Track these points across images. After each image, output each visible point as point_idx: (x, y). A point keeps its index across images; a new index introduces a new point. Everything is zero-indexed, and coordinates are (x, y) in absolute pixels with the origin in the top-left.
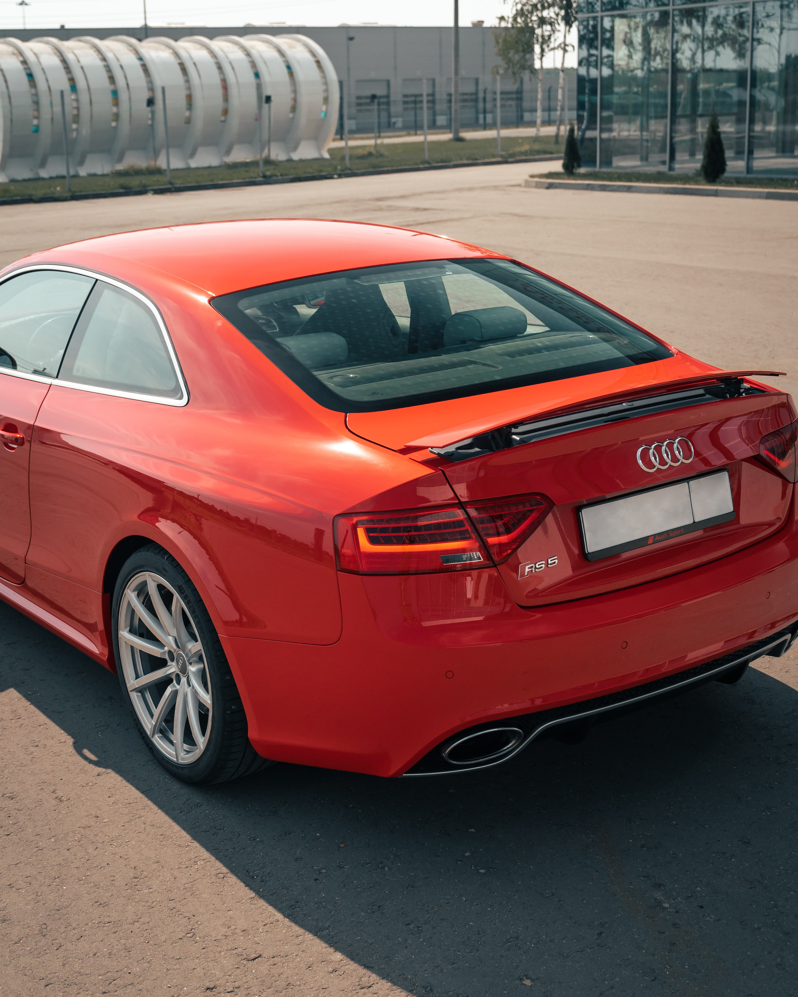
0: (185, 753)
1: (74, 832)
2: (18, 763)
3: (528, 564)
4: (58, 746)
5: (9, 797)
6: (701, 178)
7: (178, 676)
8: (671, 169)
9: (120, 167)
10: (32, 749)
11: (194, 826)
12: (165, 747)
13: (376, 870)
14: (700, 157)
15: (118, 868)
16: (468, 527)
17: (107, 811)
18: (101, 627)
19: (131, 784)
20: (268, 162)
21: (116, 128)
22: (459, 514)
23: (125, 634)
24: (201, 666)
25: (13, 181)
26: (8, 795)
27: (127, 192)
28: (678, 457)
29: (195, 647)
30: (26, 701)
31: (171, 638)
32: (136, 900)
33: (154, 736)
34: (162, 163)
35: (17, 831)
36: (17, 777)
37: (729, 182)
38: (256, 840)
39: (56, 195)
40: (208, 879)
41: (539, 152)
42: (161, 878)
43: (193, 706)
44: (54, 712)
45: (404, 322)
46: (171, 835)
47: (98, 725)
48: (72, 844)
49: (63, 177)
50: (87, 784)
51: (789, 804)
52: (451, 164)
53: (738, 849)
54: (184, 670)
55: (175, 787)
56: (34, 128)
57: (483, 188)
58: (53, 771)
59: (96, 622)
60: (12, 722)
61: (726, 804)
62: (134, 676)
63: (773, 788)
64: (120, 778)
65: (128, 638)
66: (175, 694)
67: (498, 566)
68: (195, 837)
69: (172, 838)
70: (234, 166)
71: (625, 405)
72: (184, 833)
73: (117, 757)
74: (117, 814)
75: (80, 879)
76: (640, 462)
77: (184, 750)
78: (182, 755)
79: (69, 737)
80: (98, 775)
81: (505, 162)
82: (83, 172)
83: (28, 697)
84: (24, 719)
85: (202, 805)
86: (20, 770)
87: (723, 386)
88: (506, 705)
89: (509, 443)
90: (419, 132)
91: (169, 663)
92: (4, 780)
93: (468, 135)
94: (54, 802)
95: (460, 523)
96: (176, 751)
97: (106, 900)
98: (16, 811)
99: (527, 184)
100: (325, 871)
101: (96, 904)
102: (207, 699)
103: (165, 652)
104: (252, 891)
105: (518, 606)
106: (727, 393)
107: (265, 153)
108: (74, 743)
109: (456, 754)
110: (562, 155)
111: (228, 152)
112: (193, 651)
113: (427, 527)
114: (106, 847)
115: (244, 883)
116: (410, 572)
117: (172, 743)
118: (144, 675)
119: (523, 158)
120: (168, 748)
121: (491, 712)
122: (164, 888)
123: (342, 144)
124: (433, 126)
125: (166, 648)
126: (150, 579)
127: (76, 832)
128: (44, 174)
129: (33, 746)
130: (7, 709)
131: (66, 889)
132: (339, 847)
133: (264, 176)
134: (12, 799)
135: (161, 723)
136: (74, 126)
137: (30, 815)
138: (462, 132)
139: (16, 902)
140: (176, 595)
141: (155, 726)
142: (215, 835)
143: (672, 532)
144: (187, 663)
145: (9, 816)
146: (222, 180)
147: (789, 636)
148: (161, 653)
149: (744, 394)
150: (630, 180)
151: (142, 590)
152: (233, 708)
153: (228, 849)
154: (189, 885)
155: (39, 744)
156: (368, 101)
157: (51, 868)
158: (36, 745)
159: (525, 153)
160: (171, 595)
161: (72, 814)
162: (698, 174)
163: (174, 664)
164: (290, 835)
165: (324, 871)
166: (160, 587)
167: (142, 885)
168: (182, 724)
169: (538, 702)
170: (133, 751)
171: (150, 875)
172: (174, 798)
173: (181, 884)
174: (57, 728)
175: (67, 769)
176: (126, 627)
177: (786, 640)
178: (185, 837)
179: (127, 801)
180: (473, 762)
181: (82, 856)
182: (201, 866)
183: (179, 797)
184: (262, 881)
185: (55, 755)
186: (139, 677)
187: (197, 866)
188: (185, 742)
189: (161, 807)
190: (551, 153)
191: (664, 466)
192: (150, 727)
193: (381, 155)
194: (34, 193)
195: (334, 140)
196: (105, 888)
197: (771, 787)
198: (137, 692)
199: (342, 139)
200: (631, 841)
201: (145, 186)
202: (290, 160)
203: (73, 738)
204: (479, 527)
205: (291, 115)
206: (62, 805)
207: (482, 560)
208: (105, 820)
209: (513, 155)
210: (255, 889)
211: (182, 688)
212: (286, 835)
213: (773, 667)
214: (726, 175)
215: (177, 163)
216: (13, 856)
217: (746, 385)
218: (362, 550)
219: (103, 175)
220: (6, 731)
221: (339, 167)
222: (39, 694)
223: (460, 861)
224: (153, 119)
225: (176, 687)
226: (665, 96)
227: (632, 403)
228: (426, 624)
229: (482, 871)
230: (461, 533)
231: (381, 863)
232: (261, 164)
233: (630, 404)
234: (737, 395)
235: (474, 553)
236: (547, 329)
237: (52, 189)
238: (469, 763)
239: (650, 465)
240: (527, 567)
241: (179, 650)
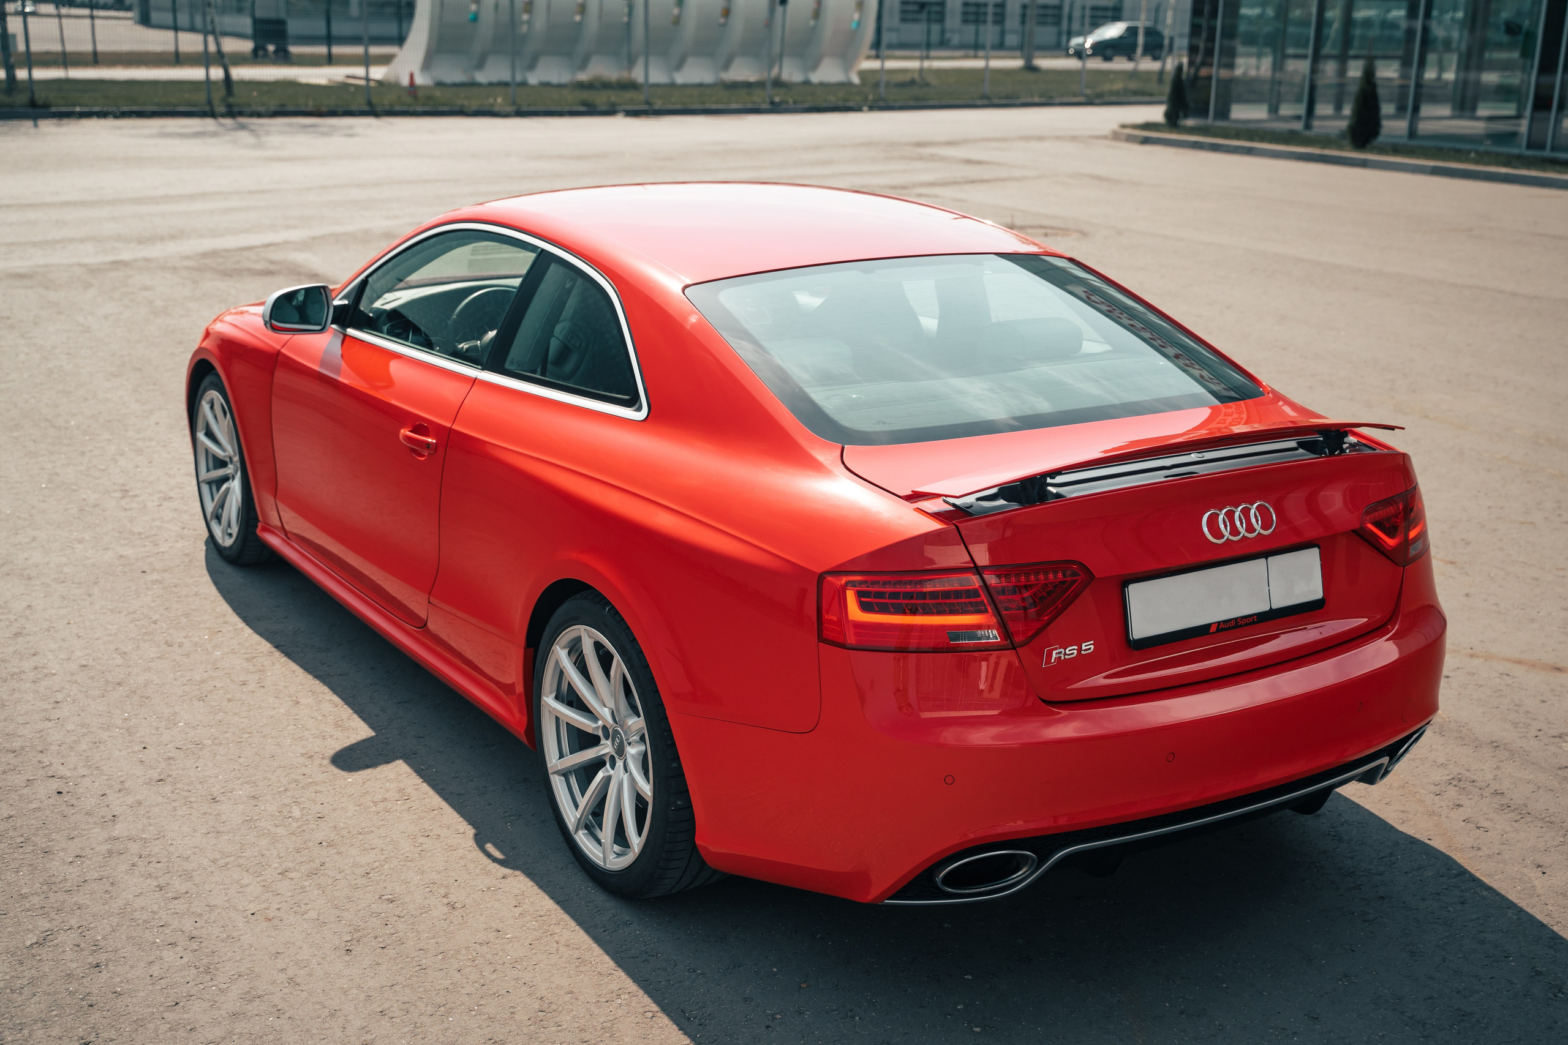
0: (615, 856)
1: (467, 948)
2: (402, 857)
3: (1056, 649)
4: (455, 837)
5: (388, 900)
6: (1346, 142)
7: (612, 759)
8: (1308, 126)
9: (583, 76)
10: (422, 840)
11: (620, 950)
12: (590, 846)
13: (845, 1019)
14: (1347, 111)
15: (520, 998)
16: (984, 597)
17: (512, 924)
18: (520, 688)
19: (544, 891)
20: (778, 83)
21: (581, 23)
22: (974, 581)
23: (549, 701)
24: (643, 748)
25: (440, 84)
26: (386, 897)
27: (590, 110)
28: (1255, 526)
29: (636, 723)
30: (418, 777)
31: (606, 710)
32: (541, 1040)
33: (578, 833)
34: (638, 74)
35: (396, 944)
36: (399, 875)
37: (1382, 150)
38: (696, 972)
39: (497, 109)
40: (633, 1017)
41: (1135, 93)
42: (574, 1013)
43: (629, 798)
44: (452, 793)
45: (930, 323)
46: (590, 960)
47: (507, 814)
48: (464, 963)
49: (506, 84)
50: (489, 888)
51: (1374, 973)
52: (1019, 101)
53: (1302, 1025)
54: (621, 751)
55: (599, 898)
56: (471, 16)
57: (1058, 138)
58: (446, 869)
59: (514, 683)
60: (398, 804)
61: (1293, 967)
62: (558, 756)
63: (1354, 951)
64: (531, 883)
65: (553, 707)
66: (608, 780)
67: (1017, 649)
68: (620, 963)
69: (591, 963)
70: (734, 86)
71: (1194, 457)
72: (606, 958)
73: (529, 856)
74: (525, 928)
75: (472, 1009)
76: (1205, 530)
77: (614, 852)
78: (611, 858)
79: (470, 827)
80: (504, 878)
81: (1089, 103)
82: (533, 79)
83: (419, 772)
84: (413, 801)
85: (631, 924)
86: (403, 866)
87: (1322, 439)
88: (1020, 823)
89: (1044, 496)
90: (981, 53)
91: (603, 741)
92: (383, 877)
93: (1044, 63)
94: (445, 909)
95: (973, 593)
96: (604, 853)
97: (503, 1038)
98: (396, 918)
99: (1116, 136)
100: (780, 1017)
101: (489, 1042)
102: (647, 789)
103: (599, 727)
104: (686, 1036)
105: (1040, 701)
106: (1325, 448)
107: (775, 72)
108: (476, 835)
109: (953, 879)
110: (1165, 98)
111: (726, 66)
112: (634, 728)
113: (934, 595)
114: (508, 970)
115: (678, 1025)
116: (909, 650)
117: (599, 842)
118: (570, 754)
119: (1114, 99)
120: (595, 848)
121: (999, 830)
122: (576, 1026)
123: (875, 64)
124: (1000, 46)
125: (600, 723)
126: (586, 634)
127: (471, 949)
128: (481, 77)
129: (423, 836)
130: (392, 786)
131: (452, 1021)
132: (800, 987)
133: (772, 103)
134: (392, 902)
135: (587, 816)
136: (525, 17)
137: (412, 924)
138: (1037, 57)
139: (388, 1034)
140: (617, 657)
141: (579, 820)
142: (646, 962)
143: (1241, 620)
144: (625, 743)
145: (386, 924)
146: (716, 103)
147: (1385, 760)
148: (594, 729)
149: (1348, 451)
150: (1251, 138)
151: (575, 648)
152: (679, 803)
153: (660, 982)
154: (609, 1024)
155: (431, 834)
156: (915, 8)
157: (435, 993)
158: (427, 835)
159: (1117, 93)
160: (611, 657)
161: (466, 925)
162: (1342, 135)
163: (609, 742)
164: (740, 968)
165: (778, 1016)
166: (598, 646)
167: (550, 1020)
168: (613, 819)
169: (1062, 821)
170: (550, 849)
171: (560, 1008)
172: (597, 912)
173: (598, 1022)
174: (455, 814)
175: (464, 868)
176: (551, 693)
177: (1381, 765)
178: (608, 963)
179: (538, 913)
180: (972, 891)
181: (476, 980)
182: (624, 1002)
183: (603, 912)
184: (700, 1025)
185: (450, 849)
186: (563, 757)
187: (620, 1000)
188: (616, 842)
189: (580, 923)
190: (1151, 94)
191: (1235, 536)
192: (573, 820)
193: (928, 85)
194: (466, 103)
195: (869, 58)
196: (501, 1022)
197: (1352, 950)
198: (559, 775)
199: (877, 57)
200: (1167, 1004)
201: (613, 105)
202: (807, 83)
203: (474, 828)
204: (999, 598)
205: (812, 23)
206: (456, 913)
207: (999, 640)
208: (508, 936)
209: (1100, 95)
210: (691, 1034)
211: (617, 774)
212: (735, 967)
213: (1369, 796)
214: (1381, 139)
215: (658, 76)
216: (388, 976)
217: (1352, 439)
218: (850, 618)
219: (560, 86)
220: (389, 815)
221: (871, 97)
222: (434, 770)
223: (950, 1015)
224: (630, 14)
225: (609, 772)
226: (1308, 25)
227: (1203, 454)
228: (926, 715)
229: (978, 1030)
230: (977, 604)
231: (851, 1010)
232: (769, 85)
233: (1200, 455)
234: (1338, 451)
235: (990, 631)
236: (1108, 348)
237: (491, 100)
238: (967, 891)
239: (1218, 534)
240: (1054, 652)
241: (617, 725)
